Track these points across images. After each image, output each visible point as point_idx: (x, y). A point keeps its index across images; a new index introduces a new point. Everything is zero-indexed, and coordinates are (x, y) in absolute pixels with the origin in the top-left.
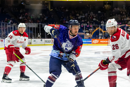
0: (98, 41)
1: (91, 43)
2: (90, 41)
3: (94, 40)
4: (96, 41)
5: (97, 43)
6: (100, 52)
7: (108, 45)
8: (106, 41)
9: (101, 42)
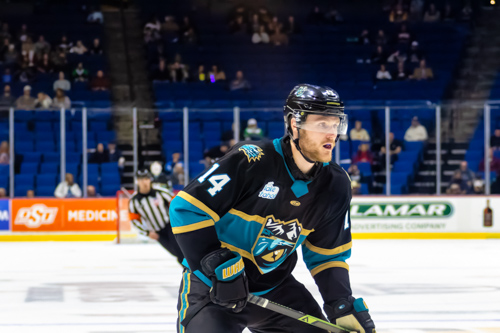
0: (53, 212)
3: (29, 205)
4: (37, 212)
5: (43, 228)
6: (66, 288)
7: (118, 236)
8: (106, 208)
9: (73, 220)
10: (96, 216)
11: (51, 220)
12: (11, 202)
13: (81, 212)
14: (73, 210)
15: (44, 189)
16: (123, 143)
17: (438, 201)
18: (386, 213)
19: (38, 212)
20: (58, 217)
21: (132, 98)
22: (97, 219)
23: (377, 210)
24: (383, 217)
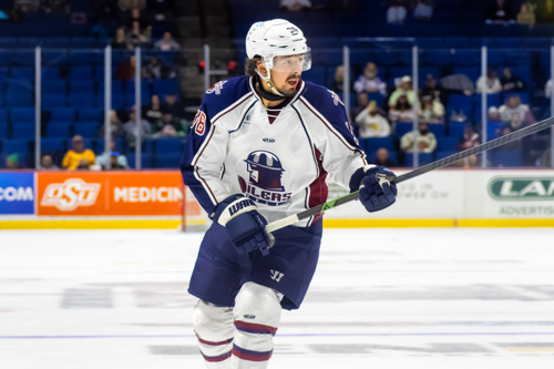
0: (94, 190)
3: (61, 180)
5: (81, 211)
6: (116, 290)
7: (184, 221)
8: (167, 185)
9: (121, 200)
10: (154, 195)
11: (91, 200)
12: (36, 175)
13: (133, 189)
14: (121, 187)
16: (190, 96)
18: (550, 192)
19: (73, 189)
20: (101, 196)
21: (203, 34)
22: (154, 199)
23: (539, 188)
24: (546, 197)
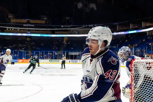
1: (17, 62)
2: (17, 61)
4: (21, 61)
5: (21, 62)
7: (28, 63)
9: (24, 61)
15: (21, 58)
17: (58, 60)
23: (52, 61)
